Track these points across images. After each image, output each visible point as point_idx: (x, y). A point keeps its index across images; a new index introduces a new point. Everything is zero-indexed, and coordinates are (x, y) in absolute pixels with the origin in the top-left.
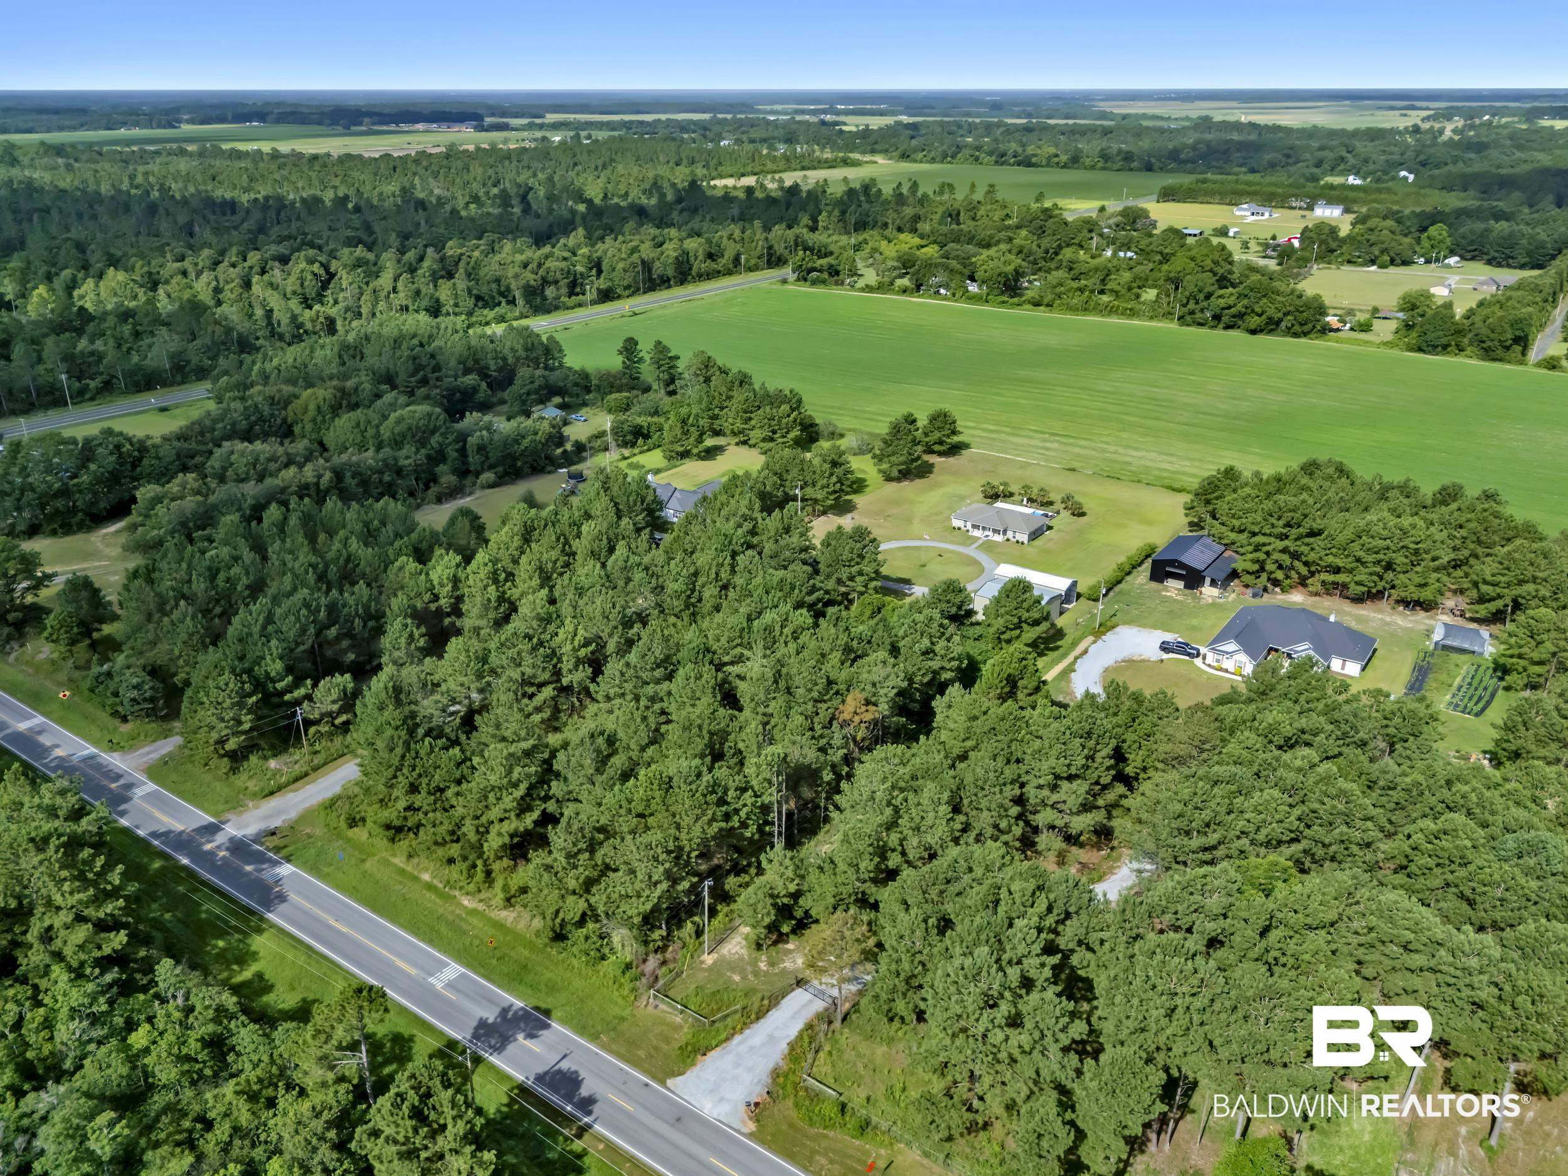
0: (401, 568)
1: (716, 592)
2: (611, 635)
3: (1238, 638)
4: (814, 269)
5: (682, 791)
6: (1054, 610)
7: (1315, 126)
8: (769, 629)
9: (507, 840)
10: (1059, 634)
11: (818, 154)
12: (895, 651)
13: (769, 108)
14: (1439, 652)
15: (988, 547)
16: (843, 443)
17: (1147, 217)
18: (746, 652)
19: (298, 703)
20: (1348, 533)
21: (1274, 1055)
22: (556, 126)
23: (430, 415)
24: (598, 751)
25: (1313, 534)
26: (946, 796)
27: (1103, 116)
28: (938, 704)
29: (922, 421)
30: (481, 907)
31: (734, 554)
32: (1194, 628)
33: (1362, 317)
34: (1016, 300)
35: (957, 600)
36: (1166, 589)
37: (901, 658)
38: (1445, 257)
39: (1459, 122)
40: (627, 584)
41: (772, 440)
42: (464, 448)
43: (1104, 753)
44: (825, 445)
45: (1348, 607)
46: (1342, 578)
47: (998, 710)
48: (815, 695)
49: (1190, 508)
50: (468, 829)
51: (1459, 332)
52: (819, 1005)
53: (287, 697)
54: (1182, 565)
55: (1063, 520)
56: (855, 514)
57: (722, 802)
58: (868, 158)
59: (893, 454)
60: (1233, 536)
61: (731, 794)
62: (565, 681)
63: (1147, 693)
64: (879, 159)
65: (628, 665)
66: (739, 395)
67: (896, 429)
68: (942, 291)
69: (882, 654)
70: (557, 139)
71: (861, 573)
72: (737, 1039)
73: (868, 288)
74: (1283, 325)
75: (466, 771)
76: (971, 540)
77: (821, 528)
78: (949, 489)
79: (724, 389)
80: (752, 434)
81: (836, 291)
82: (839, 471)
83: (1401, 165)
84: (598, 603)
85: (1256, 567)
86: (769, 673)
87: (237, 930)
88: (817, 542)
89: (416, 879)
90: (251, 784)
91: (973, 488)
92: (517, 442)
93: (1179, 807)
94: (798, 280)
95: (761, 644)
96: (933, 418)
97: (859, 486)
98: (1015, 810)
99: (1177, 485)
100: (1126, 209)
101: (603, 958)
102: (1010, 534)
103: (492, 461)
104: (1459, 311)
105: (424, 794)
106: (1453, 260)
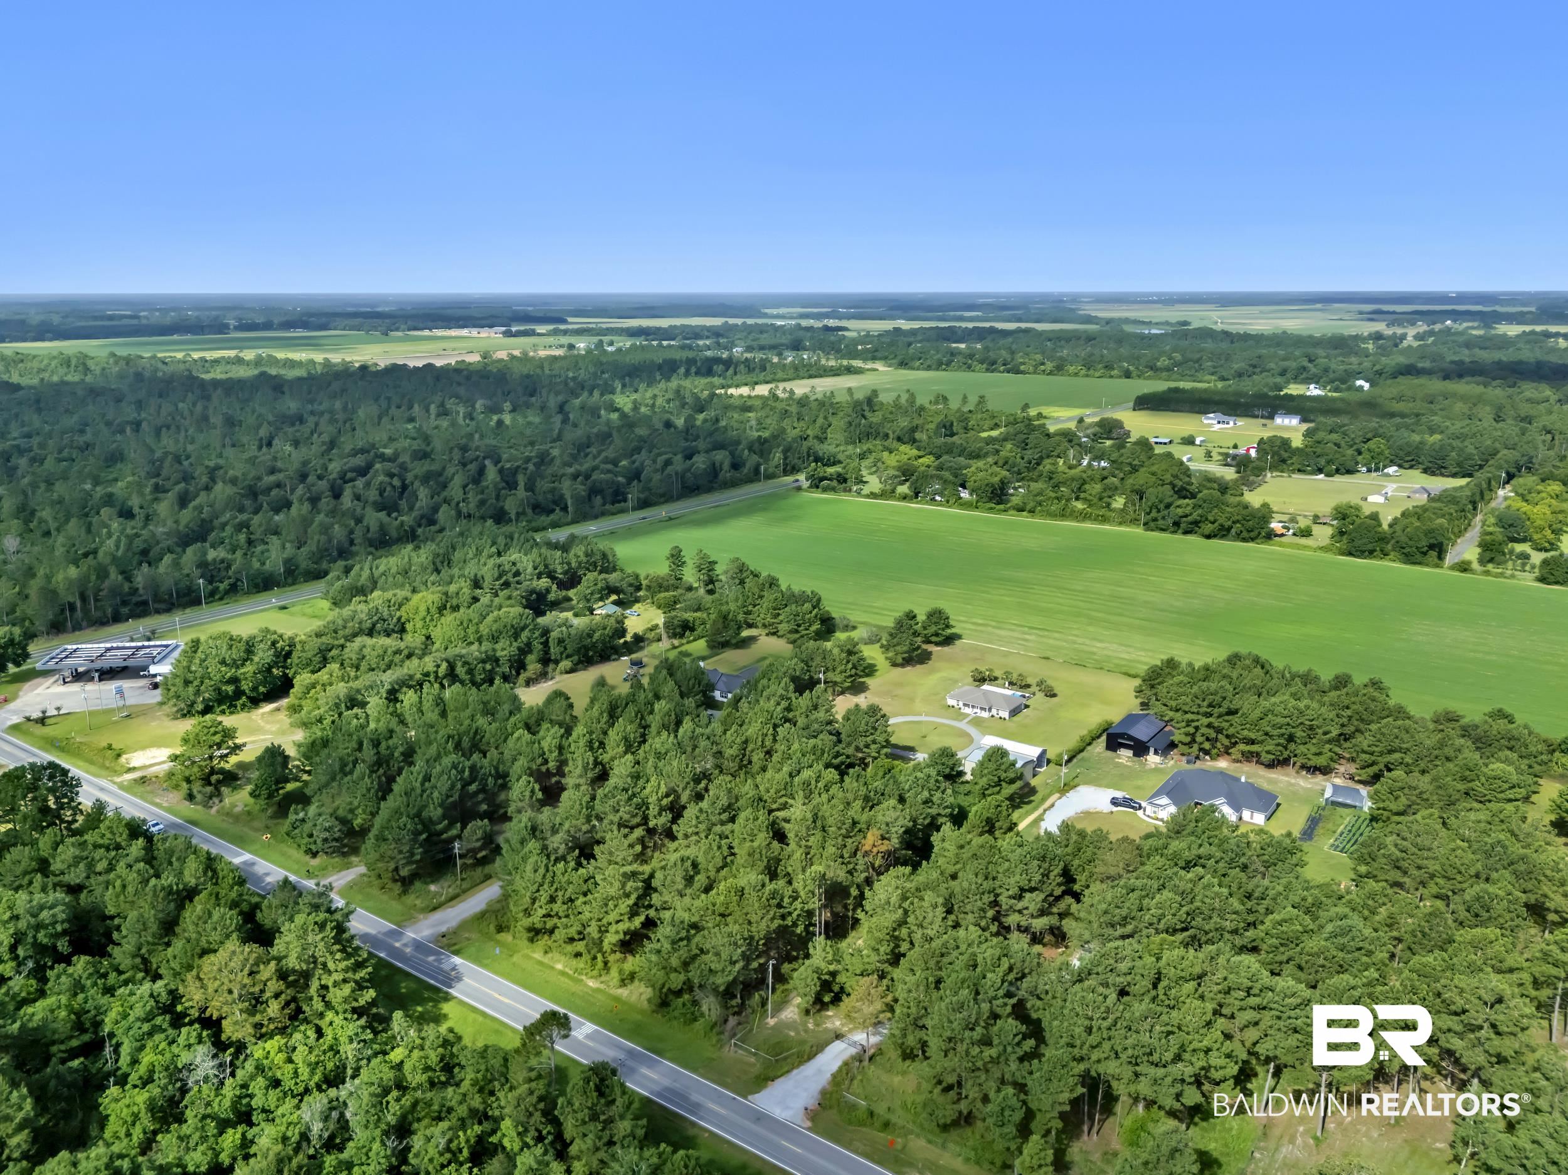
0: (519, 739)
1: (762, 755)
2: (684, 789)
3: (1169, 794)
4: (825, 478)
5: (752, 897)
6: (1028, 774)
7: (1284, 332)
8: (807, 784)
9: (621, 936)
10: (1033, 791)
11: (823, 362)
12: (902, 800)
13: (775, 312)
14: (1329, 807)
15: (977, 722)
16: (855, 635)
17: (1122, 427)
18: (790, 801)
19: (451, 840)
20: (1257, 713)
21: (1155, 1057)
22: (579, 332)
23: (521, 615)
24: (686, 871)
25: (1232, 712)
26: (941, 900)
27: (1089, 320)
28: (935, 838)
29: (921, 618)
30: (602, 986)
31: (775, 726)
32: (1138, 788)
33: (1303, 523)
34: (1002, 507)
35: (951, 763)
36: (1119, 757)
37: (908, 805)
38: (1385, 467)
39: (1422, 327)
40: (694, 749)
41: (797, 631)
42: (547, 641)
43: (1056, 872)
44: (841, 636)
45: (1262, 771)
46: (1255, 748)
47: (978, 841)
48: (843, 831)
49: (1139, 691)
50: (593, 930)
51: (1383, 539)
52: (853, 1051)
53: (445, 836)
54: (1130, 738)
55: (1038, 700)
56: (867, 694)
57: (779, 906)
58: (869, 365)
59: (898, 644)
60: (1171, 714)
61: (786, 900)
62: (651, 824)
63: (1089, 830)
64: (880, 366)
65: (701, 810)
66: (769, 596)
67: (899, 624)
68: (938, 498)
69: (893, 802)
70: (582, 345)
71: (874, 742)
72: (795, 1072)
73: (873, 495)
74: (1233, 531)
75: (591, 887)
76: (961, 716)
77: (843, 705)
78: (943, 674)
79: (756, 590)
80: (780, 627)
81: (845, 497)
82: (854, 658)
83: (1358, 374)
84: (675, 764)
85: (1188, 739)
86: (809, 815)
87: (431, 999)
88: (839, 717)
89: (552, 968)
90: (418, 902)
91: (964, 673)
92: (590, 636)
93: (1104, 906)
94: (811, 487)
95: (801, 793)
96: (930, 615)
97: (870, 670)
98: (990, 913)
99: (1133, 672)
100: (1102, 420)
101: (695, 1020)
102: (994, 712)
103: (569, 651)
104: (1386, 520)
105: (559, 902)
106: (1391, 470)
